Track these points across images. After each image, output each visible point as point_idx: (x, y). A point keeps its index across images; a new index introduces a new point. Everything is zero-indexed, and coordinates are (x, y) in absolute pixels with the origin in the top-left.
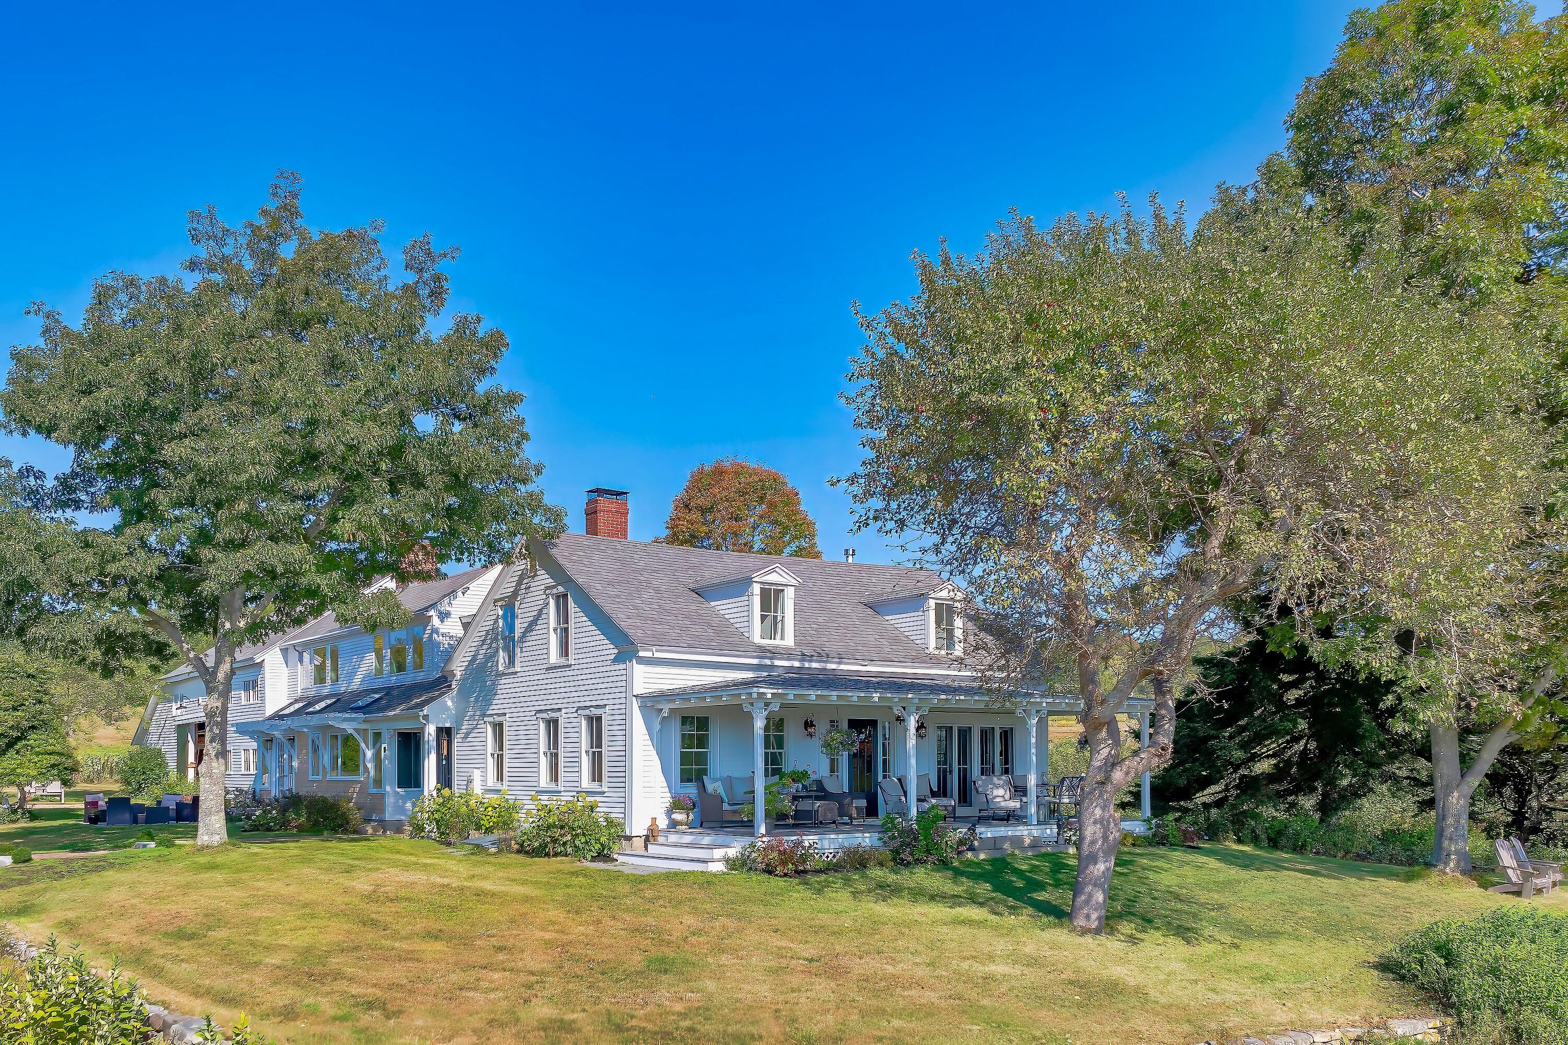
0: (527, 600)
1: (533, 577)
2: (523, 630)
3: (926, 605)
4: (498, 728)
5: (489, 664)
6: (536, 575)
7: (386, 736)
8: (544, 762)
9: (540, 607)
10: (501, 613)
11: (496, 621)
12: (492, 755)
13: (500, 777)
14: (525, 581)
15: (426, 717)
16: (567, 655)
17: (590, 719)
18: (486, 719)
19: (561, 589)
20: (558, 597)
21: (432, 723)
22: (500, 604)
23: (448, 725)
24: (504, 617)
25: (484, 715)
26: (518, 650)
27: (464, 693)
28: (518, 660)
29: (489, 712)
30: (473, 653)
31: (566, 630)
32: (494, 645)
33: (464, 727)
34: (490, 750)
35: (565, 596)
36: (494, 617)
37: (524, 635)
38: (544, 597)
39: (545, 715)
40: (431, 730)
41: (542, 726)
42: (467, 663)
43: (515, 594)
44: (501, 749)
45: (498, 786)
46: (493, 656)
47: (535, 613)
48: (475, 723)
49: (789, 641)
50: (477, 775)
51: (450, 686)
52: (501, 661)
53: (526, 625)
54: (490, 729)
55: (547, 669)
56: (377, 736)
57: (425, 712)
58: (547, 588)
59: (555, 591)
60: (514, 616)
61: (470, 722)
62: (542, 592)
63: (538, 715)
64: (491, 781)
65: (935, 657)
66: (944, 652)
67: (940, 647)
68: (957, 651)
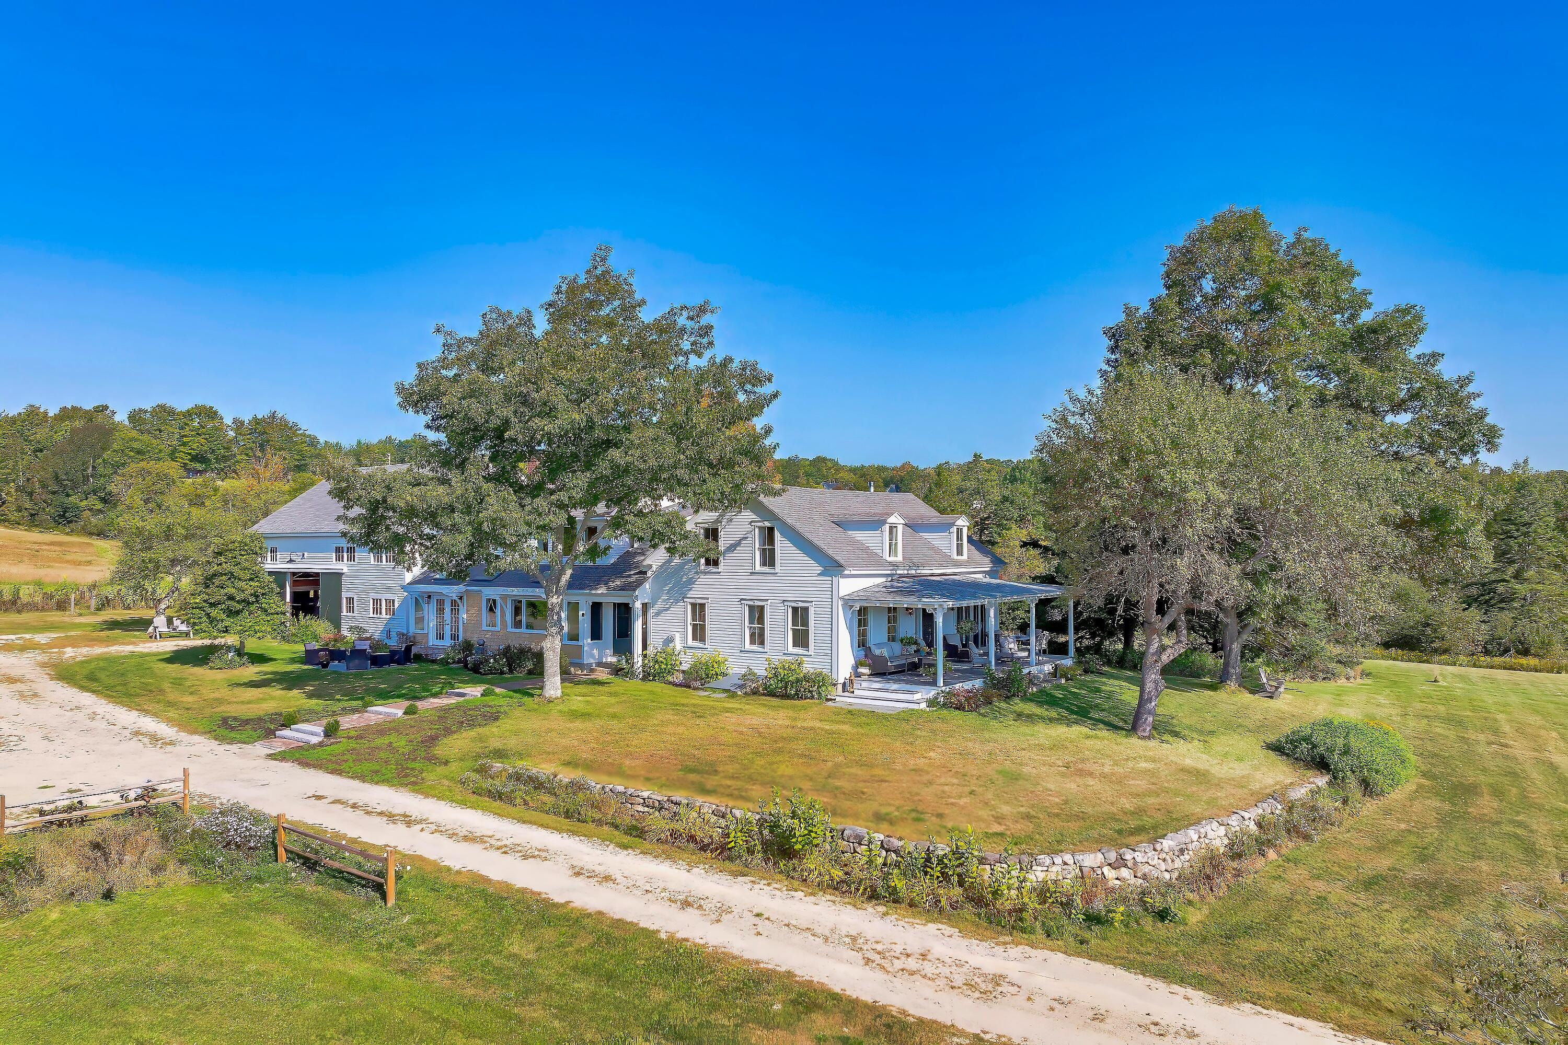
0: (728, 527)
1: (737, 513)
2: (727, 546)
3: (951, 530)
4: (699, 606)
5: (689, 565)
6: (740, 512)
8: (747, 632)
9: (744, 533)
12: (691, 624)
14: (729, 515)
15: (637, 597)
16: (773, 566)
17: (796, 609)
18: (685, 600)
19: (767, 524)
20: (765, 530)
21: (638, 601)
26: (721, 558)
27: (660, 581)
28: (721, 564)
29: (690, 596)
31: (772, 550)
33: (658, 603)
34: (689, 620)
35: (771, 530)
37: (728, 549)
38: (749, 526)
39: (748, 603)
40: (638, 605)
43: (718, 521)
44: (701, 620)
45: (698, 645)
47: (739, 537)
48: (672, 601)
49: (900, 558)
50: (676, 636)
51: (643, 574)
53: (730, 543)
54: (689, 607)
57: (636, 594)
58: (752, 521)
59: (760, 524)
61: (669, 601)
63: (741, 602)
64: (690, 641)
65: (957, 561)
66: (960, 557)
67: (958, 554)
68: (965, 557)
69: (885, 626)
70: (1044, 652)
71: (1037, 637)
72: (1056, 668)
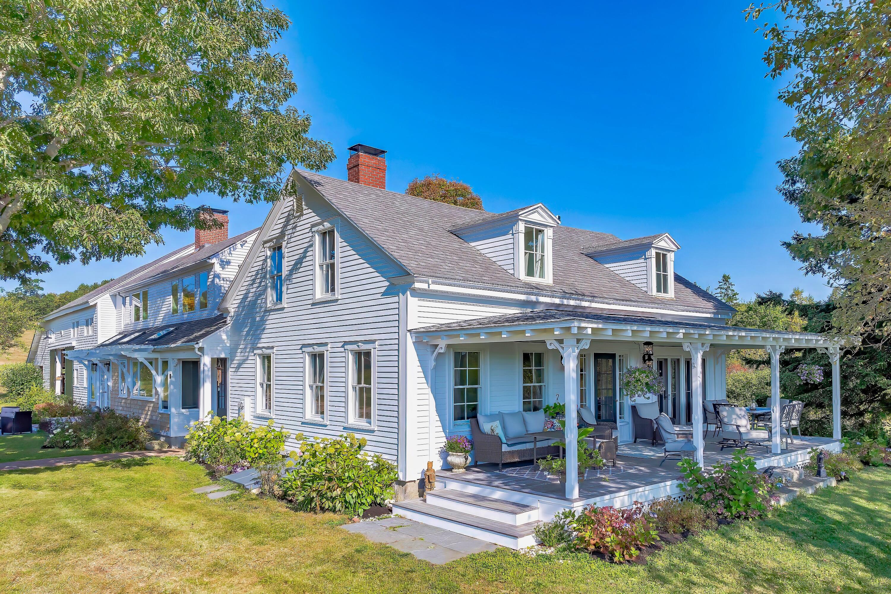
0: (292, 240)
1: (299, 217)
2: (290, 268)
3: (648, 254)
4: (267, 359)
5: (259, 301)
6: (302, 215)
7: (171, 364)
8: (309, 395)
9: (306, 245)
10: (269, 253)
11: (265, 260)
12: (262, 385)
13: (268, 406)
14: (292, 222)
15: (201, 349)
16: (333, 290)
17: (358, 355)
18: (255, 352)
19: (327, 225)
20: (324, 234)
21: (208, 354)
22: (268, 245)
23: (223, 356)
24: (273, 258)
25: (253, 348)
26: (284, 289)
27: (237, 327)
28: (285, 296)
29: (259, 345)
30: (244, 292)
31: (332, 266)
32: (263, 284)
33: (237, 358)
34: (259, 380)
35: (331, 232)
36: (263, 258)
37: (291, 272)
38: (310, 234)
39: (310, 349)
40: (206, 361)
41: (308, 359)
42: (239, 301)
43: (282, 234)
44: (269, 380)
45: (266, 414)
46: (261, 294)
47: (302, 251)
48: (246, 354)
49: (548, 279)
50: (247, 402)
51: (226, 321)
52: (269, 299)
53: (293, 263)
54: (259, 361)
55: (313, 304)
56: (165, 363)
57: (200, 345)
58: (313, 226)
59: (321, 227)
60: (281, 257)
61: (242, 354)
62: (307, 230)
63: (304, 349)
64: (261, 409)
65: (656, 298)
66: (662, 295)
67: (659, 290)
68: (671, 294)
69: (518, 385)
70: (795, 431)
71: (782, 409)
72: (819, 458)
